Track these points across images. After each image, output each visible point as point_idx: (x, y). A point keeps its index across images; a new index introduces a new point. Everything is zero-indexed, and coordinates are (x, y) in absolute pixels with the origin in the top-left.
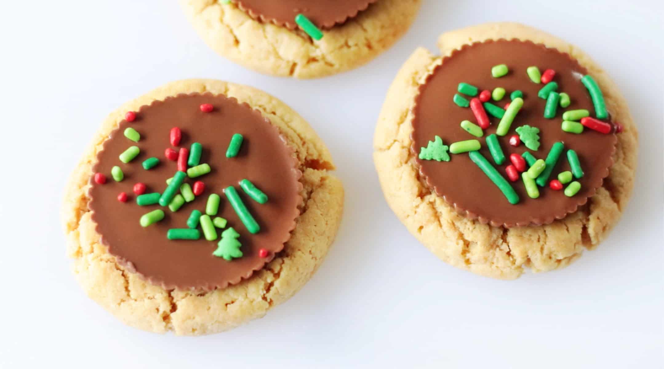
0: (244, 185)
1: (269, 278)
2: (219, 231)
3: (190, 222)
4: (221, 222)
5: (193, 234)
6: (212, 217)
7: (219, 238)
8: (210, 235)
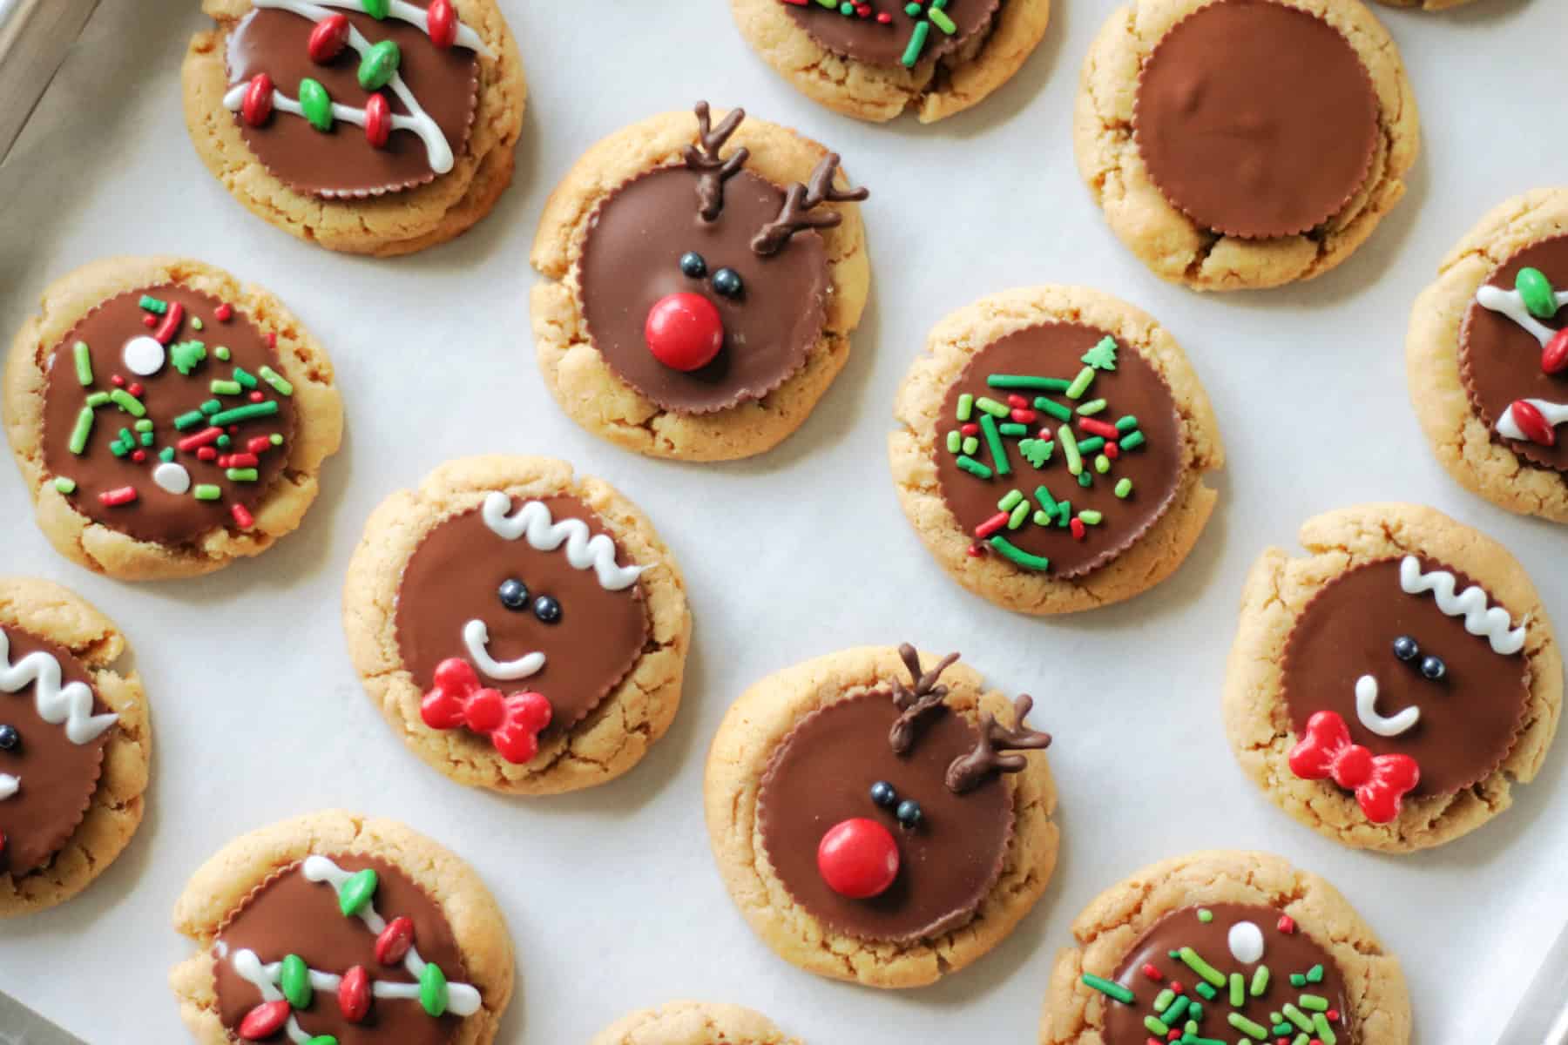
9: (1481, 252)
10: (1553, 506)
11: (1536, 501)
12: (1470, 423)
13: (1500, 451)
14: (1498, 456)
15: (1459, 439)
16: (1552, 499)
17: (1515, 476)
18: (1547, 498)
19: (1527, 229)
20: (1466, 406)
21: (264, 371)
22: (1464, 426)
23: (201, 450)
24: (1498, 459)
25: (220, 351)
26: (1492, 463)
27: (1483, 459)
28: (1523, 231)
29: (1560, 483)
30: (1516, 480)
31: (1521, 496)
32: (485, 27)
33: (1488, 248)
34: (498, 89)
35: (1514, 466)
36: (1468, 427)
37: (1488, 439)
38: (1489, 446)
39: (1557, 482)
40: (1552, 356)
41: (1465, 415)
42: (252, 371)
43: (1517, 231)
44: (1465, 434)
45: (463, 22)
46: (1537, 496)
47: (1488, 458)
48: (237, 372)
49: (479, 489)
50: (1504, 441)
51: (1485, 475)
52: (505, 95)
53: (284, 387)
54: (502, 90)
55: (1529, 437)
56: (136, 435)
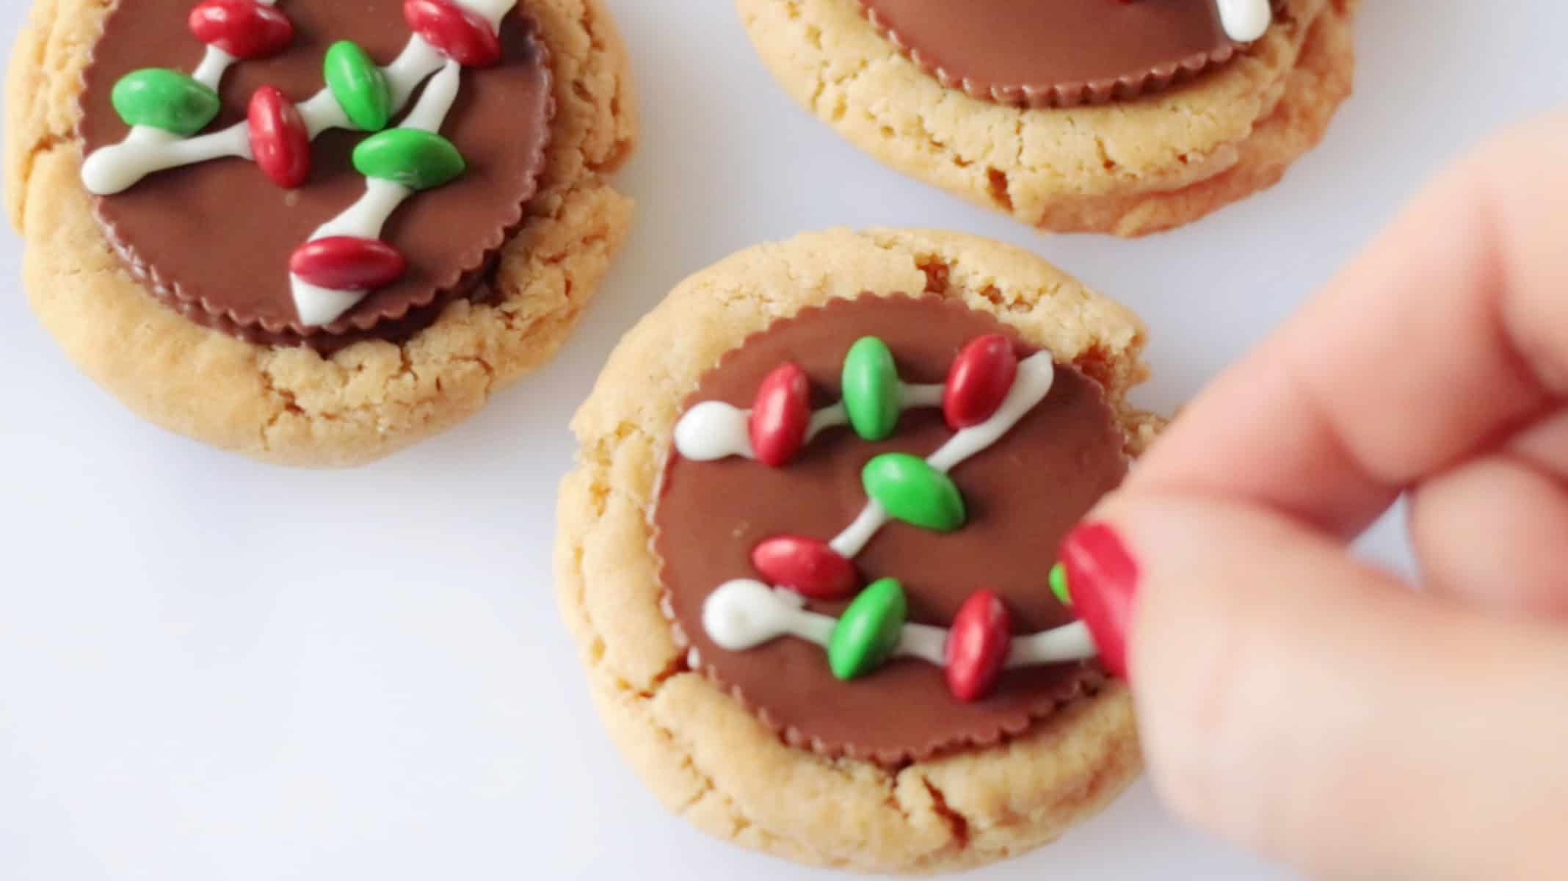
9: (45, 144)
10: (501, 348)
11: (472, 366)
12: (269, 362)
13: (350, 357)
14: (355, 365)
15: (276, 398)
16: (491, 341)
17: (406, 366)
18: (481, 345)
19: (70, 49)
20: (240, 346)
22: (265, 375)
24: (360, 368)
26: (356, 381)
27: (338, 391)
28: (67, 56)
29: (476, 308)
30: (414, 368)
31: (444, 382)
33: (47, 127)
35: (390, 353)
36: (272, 370)
37: (315, 356)
38: (329, 365)
39: (471, 313)
40: (272, 150)
41: (252, 361)
43: (61, 65)
44: (279, 383)
46: (466, 359)
47: (345, 381)
50: (338, 330)
51: (366, 407)
55: (362, 285)
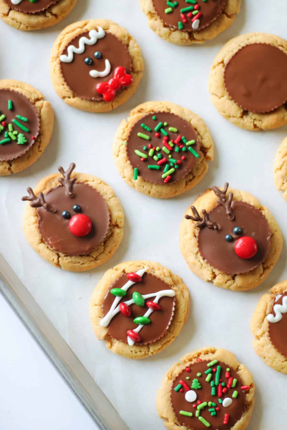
0: (18, 116)
1: (38, 144)
2: (16, 136)
3: (6, 136)
4: (15, 132)
5: (8, 139)
6: (12, 132)
7: (17, 138)
8: (14, 138)
21: (209, 365)
23: (223, 391)
25: (199, 374)
32: (139, 266)
34: (157, 270)
42: (207, 368)
45: (136, 272)
48: (206, 372)
49: (263, 321)
52: (159, 269)
53: (215, 361)
54: (157, 269)
56: (212, 407)
